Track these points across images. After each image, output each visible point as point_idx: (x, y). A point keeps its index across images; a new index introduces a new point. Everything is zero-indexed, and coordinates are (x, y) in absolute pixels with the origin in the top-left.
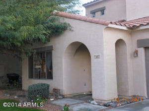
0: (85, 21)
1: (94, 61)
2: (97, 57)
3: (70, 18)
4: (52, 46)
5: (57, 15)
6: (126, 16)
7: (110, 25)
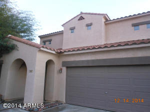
0: (27, 44)
1: (28, 74)
2: (31, 71)
3: (18, 41)
4: (2, 61)
5: (10, 38)
6: (62, 46)
7: (42, 49)
